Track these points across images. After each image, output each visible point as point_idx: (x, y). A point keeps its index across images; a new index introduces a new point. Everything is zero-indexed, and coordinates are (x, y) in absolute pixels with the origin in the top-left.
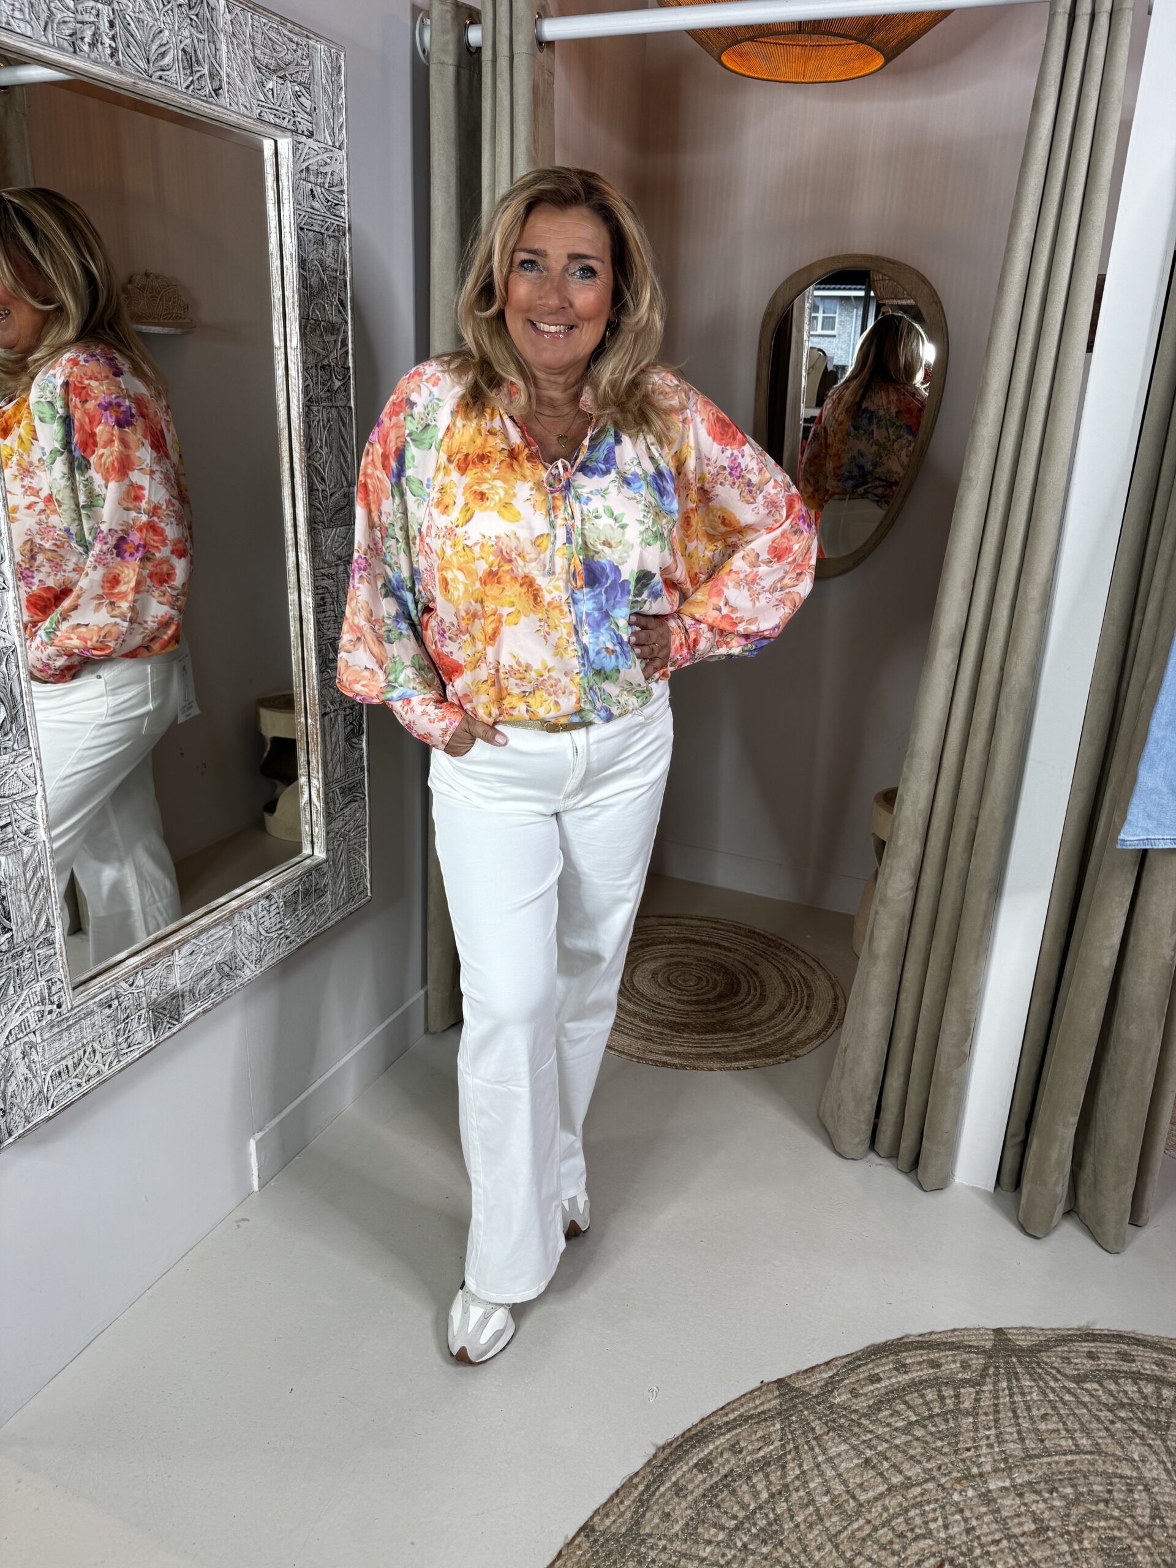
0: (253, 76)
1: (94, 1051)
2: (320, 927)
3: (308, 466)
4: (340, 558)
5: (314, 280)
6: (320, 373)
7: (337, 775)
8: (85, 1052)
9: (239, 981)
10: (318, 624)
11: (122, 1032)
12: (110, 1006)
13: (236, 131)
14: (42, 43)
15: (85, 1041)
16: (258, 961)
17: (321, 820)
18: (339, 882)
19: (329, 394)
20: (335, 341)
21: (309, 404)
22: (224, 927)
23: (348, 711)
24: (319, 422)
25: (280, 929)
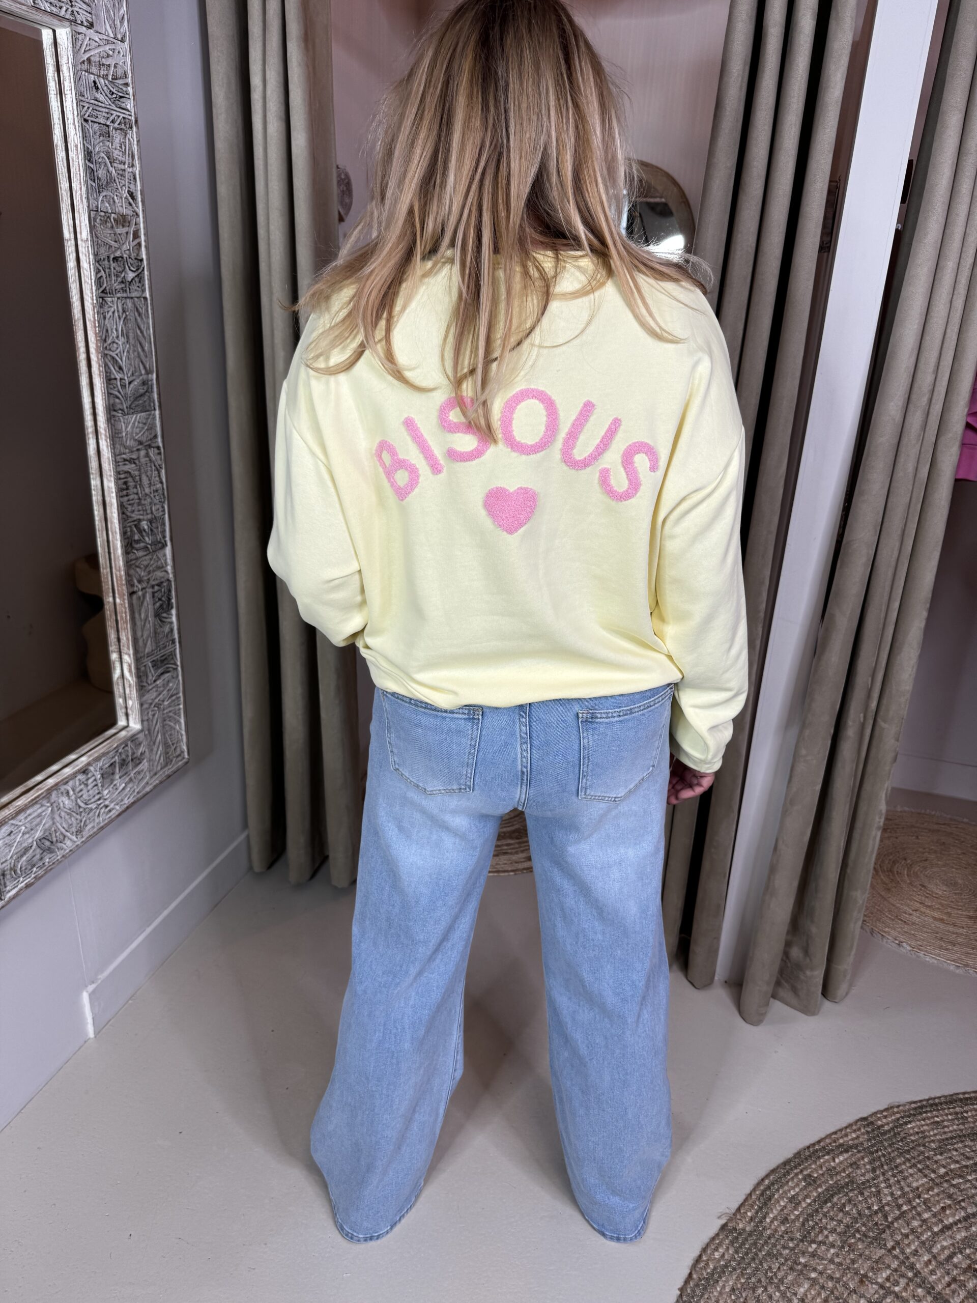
2: (138, 793)
3: (105, 356)
4: (140, 443)
5: (101, 173)
6: (113, 265)
7: (148, 650)
9: (60, 853)
10: (122, 507)
13: (11, 18)
16: (79, 832)
17: (134, 693)
18: (155, 749)
19: (123, 286)
20: (127, 233)
21: (103, 295)
22: (42, 806)
23: (156, 588)
24: (114, 312)
25: (99, 799)
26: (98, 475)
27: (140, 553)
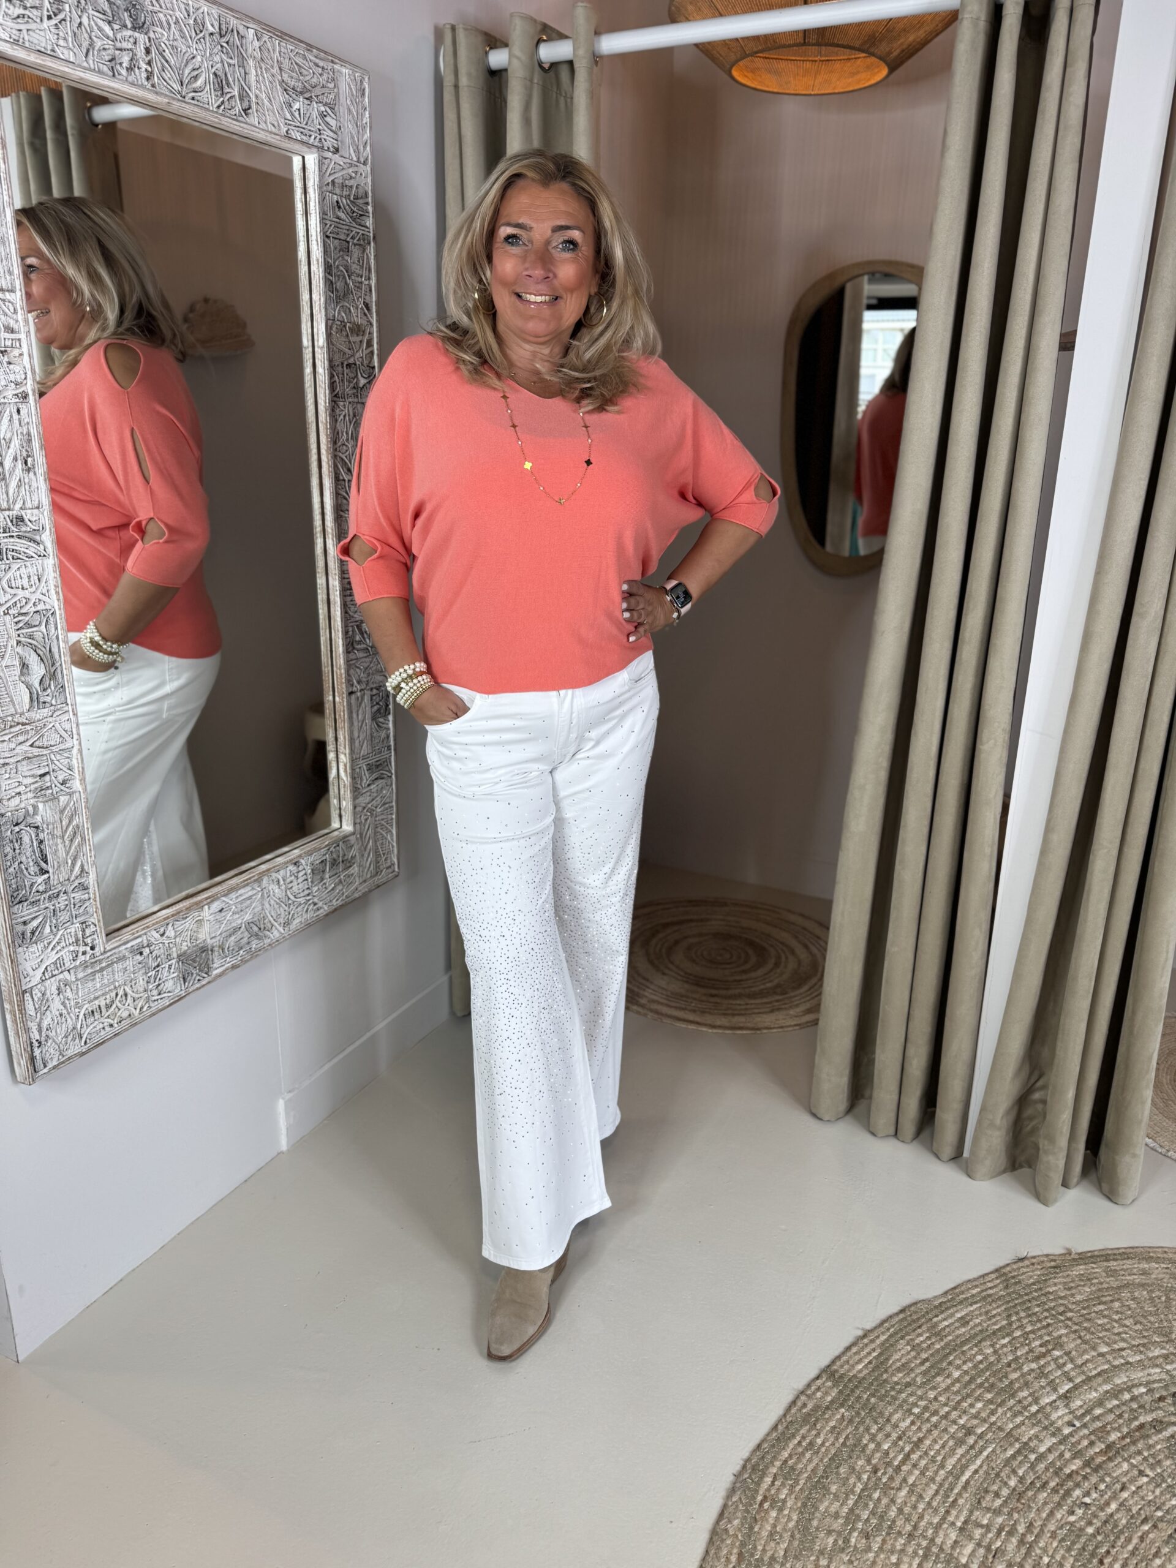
0: (281, 97)
1: (126, 995)
2: (347, 897)
3: (335, 457)
5: (339, 285)
6: (346, 371)
7: (364, 751)
8: (117, 995)
9: (267, 941)
10: (345, 607)
11: (152, 980)
12: (141, 954)
13: (267, 148)
14: (84, 68)
15: (117, 984)
16: (287, 924)
17: (348, 794)
18: (366, 855)
19: (355, 391)
20: (361, 342)
21: (335, 399)
22: (253, 889)
23: (375, 692)
24: (345, 416)
25: (308, 895)
26: (324, 574)
27: (361, 655)
